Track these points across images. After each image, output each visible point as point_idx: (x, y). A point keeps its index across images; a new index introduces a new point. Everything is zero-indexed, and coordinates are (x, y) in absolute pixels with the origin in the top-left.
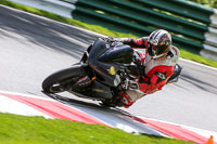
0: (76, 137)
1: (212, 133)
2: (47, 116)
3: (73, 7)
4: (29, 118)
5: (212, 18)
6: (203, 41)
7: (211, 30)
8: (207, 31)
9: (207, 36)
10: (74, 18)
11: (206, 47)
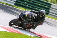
0: (15, 37)
1: (51, 36)
2: (8, 31)
3: (15, 2)
4: (3, 32)
5: (51, 6)
6: (49, 12)
7: (51, 9)
8: (50, 9)
9: (50, 10)
10: (15, 5)
11: (50, 13)
